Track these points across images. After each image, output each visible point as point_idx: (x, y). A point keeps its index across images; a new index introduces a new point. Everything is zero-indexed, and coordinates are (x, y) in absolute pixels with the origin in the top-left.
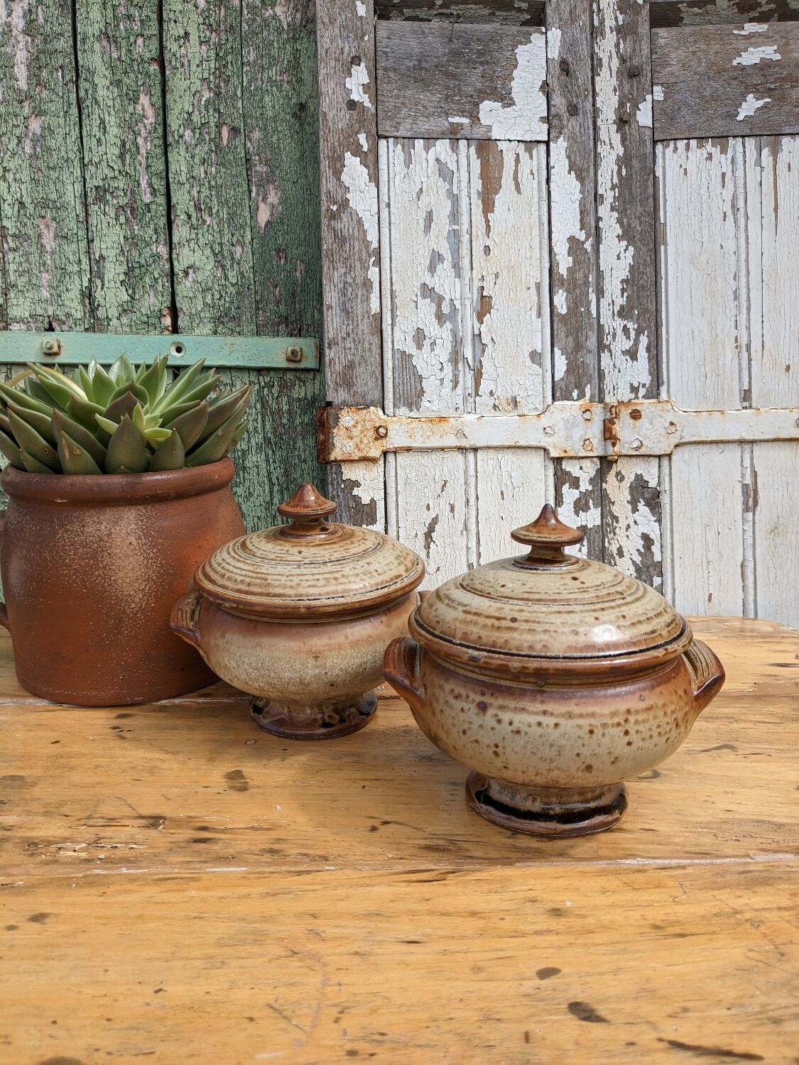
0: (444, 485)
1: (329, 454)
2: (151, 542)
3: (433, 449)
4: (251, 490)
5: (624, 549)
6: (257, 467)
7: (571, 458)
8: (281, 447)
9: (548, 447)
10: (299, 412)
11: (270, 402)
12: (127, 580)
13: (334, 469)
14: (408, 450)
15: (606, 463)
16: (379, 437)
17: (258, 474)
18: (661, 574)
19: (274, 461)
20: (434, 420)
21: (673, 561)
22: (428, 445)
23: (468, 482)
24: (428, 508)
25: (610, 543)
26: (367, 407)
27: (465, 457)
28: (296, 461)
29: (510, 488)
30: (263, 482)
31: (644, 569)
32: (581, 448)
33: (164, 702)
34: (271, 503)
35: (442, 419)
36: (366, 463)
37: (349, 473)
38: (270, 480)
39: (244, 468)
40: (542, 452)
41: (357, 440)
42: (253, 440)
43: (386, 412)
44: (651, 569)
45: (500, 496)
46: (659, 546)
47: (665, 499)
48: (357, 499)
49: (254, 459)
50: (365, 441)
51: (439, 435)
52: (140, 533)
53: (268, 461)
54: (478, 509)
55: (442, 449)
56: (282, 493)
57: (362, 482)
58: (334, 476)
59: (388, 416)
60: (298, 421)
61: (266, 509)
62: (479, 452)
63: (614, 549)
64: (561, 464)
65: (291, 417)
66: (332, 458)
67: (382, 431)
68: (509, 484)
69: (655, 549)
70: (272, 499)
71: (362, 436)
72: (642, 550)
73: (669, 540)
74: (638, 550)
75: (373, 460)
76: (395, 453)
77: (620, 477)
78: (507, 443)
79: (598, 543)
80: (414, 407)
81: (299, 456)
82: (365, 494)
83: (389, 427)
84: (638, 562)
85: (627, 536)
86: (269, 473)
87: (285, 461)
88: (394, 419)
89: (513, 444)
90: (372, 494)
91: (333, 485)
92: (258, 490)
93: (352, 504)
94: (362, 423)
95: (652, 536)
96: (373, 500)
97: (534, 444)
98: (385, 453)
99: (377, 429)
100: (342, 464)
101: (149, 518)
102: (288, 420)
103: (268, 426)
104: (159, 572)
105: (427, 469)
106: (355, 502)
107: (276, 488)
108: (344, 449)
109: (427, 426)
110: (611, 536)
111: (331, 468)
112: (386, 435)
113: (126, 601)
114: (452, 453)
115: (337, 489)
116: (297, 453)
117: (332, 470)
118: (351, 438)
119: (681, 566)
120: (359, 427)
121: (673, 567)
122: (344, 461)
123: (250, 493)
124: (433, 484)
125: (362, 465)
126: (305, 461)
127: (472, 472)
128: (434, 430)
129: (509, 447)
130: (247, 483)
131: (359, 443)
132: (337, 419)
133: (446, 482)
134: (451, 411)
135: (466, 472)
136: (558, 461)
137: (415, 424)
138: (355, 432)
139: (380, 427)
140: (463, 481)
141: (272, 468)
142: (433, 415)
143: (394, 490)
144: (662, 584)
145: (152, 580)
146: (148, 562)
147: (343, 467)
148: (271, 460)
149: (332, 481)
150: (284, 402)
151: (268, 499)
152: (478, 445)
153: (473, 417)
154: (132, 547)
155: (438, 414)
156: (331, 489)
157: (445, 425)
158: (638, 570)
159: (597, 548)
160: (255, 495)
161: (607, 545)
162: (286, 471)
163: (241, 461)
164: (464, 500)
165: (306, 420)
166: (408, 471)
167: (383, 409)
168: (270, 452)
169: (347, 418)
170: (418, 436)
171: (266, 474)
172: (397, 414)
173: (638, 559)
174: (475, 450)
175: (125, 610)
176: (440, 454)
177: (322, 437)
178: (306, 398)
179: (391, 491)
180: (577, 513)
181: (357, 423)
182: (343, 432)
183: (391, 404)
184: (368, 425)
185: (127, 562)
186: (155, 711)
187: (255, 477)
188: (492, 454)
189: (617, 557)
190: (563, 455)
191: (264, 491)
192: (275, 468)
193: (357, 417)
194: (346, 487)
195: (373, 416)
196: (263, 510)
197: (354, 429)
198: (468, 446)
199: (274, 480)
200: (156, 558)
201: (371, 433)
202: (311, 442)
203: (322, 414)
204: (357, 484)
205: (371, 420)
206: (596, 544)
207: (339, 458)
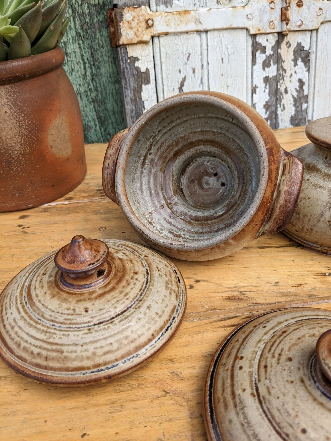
0: (189, 57)
1: (119, 40)
2: (19, 110)
3: (182, 33)
4: (73, 68)
5: (288, 89)
6: (75, 52)
7: (262, 34)
8: (87, 38)
9: (249, 28)
10: (95, 13)
11: (77, 8)
12: (9, 137)
13: (122, 51)
14: (167, 34)
15: (281, 35)
16: (149, 27)
17: (76, 57)
18: (307, 102)
19: (84, 48)
20: (182, 13)
21: (314, 94)
22: (179, 30)
23: (203, 53)
24: (180, 71)
25: (281, 86)
26: (140, 6)
27: (201, 37)
28: (98, 47)
29: (227, 55)
30: (79, 62)
31: (298, 100)
32: (268, 27)
33: (46, 205)
34: (85, 75)
35: (186, 12)
36: (141, 45)
37: (132, 52)
38: (83, 60)
39: (67, 54)
40: (245, 31)
41: (135, 30)
42: (69, 35)
43: (152, 9)
44: (302, 100)
45: (221, 61)
46: (307, 86)
47: (312, 57)
48: (138, 69)
49: (72, 47)
50: (140, 30)
51: (185, 23)
52: (10, 104)
53: (80, 48)
54: (208, 70)
55: (187, 33)
56: (91, 68)
57: (139, 57)
58: (123, 55)
59: (153, 11)
60: (96, 20)
61: (83, 79)
62: (209, 33)
63: (282, 89)
64: (256, 38)
65: (91, 17)
66: (121, 42)
67: (150, 22)
68: (226, 53)
69: (305, 88)
70: (86, 72)
71: (138, 26)
72: (298, 89)
73: (313, 82)
74: (296, 89)
75: (145, 43)
76: (159, 37)
77: (289, 45)
78: (226, 26)
79: (274, 87)
80: (168, 5)
81: (99, 43)
82: (142, 65)
83: (155, 19)
84: (296, 96)
85: (290, 81)
86: (82, 56)
87: (91, 47)
88: (157, 13)
89: (229, 26)
90: (146, 65)
91: (122, 61)
92: (77, 67)
93: (135, 72)
94: (137, 17)
95: (304, 80)
96: (147, 69)
97: (241, 25)
98: (153, 37)
99: (147, 22)
100: (127, 47)
101: (14, 93)
102: (90, 20)
103: (78, 25)
104: (28, 129)
105: (178, 47)
106: (137, 71)
107: (87, 65)
108: (127, 36)
109: (177, 17)
110: (281, 81)
111: (121, 50)
112: (153, 25)
113: (11, 150)
114: (193, 35)
115: (126, 63)
116: (97, 41)
117: (121, 51)
118: (131, 28)
119: (318, 96)
120: (136, 20)
121: (314, 98)
122: (128, 44)
123: (72, 70)
124: (182, 56)
125: (139, 47)
126: (103, 47)
127: (205, 47)
128: (182, 19)
129: (226, 29)
130: (70, 63)
131: (136, 32)
132: (122, 16)
133: (190, 54)
134: (191, 6)
135: (201, 46)
136: (254, 36)
137: (170, 16)
138: (134, 24)
139: (149, 19)
140: (199, 53)
141: (83, 52)
142: (180, 9)
143: (159, 62)
144: (307, 108)
145: (25, 135)
146: (19, 123)
147: (128, 49)
148: (82, 48)
149: (122, 58)
150: (86, 8)
151: (83, 72)
152: (208, 28)
153: (205, 10)
154: (7, 115)
155: (184, 9)
156: (122, 64)
157: (188, 17)
158: (295, 100)
159: (273, 90)
160: (76, 71)
161: (279, 87)
162: (92, 54)
163: (64, 49)
164: (201, 65)
165: (101, 19)
166: (167, 49)
167: (150, 7)
168: (81, 42)
169: (128, 15)
170: (172, 25)
171: (80, 57)
172: (158, 10)
173: (295, 94)
174: (206, 32)
175: (11, 156)
176: (185, 36)
177: (112, 29)
178: (99, 4)
179: (158, 62)
180: (264, 69)
181: (134, 17)
182: (126, 25)
183: (154, 3)
184: (142, 19)
185: (6, 125)
186: (41, 212)
187: (74, 59)
188: (216, 33)
189: (284, 94)
190: (257, 32)
191: (80, 68)
192: (85, 53)
193: (134, 14)
194: (131, 62)
195: (144, 12)
196: (82, 80)
197: (133, 22)
198: (202, 29)
199: (86, 61)
200: (24, 120)
201: (144, 25)
202: (105, 33)
203: (111, 14)
204: (137, 59)
205: (143, 15)
206: (273, 87)
207: (125, 43)
